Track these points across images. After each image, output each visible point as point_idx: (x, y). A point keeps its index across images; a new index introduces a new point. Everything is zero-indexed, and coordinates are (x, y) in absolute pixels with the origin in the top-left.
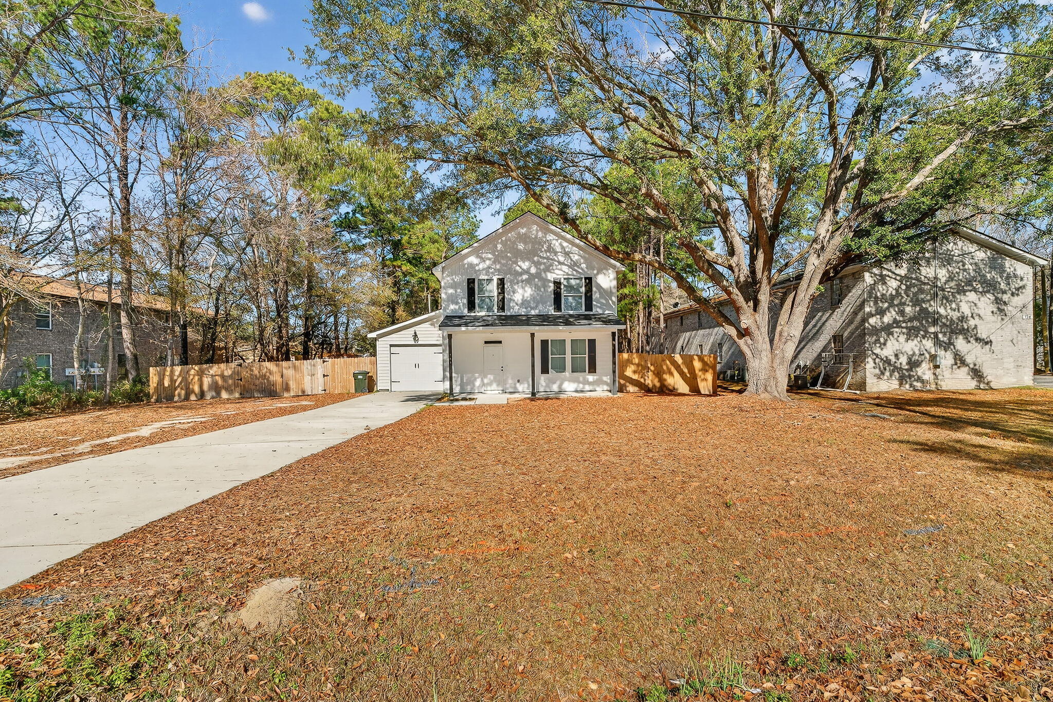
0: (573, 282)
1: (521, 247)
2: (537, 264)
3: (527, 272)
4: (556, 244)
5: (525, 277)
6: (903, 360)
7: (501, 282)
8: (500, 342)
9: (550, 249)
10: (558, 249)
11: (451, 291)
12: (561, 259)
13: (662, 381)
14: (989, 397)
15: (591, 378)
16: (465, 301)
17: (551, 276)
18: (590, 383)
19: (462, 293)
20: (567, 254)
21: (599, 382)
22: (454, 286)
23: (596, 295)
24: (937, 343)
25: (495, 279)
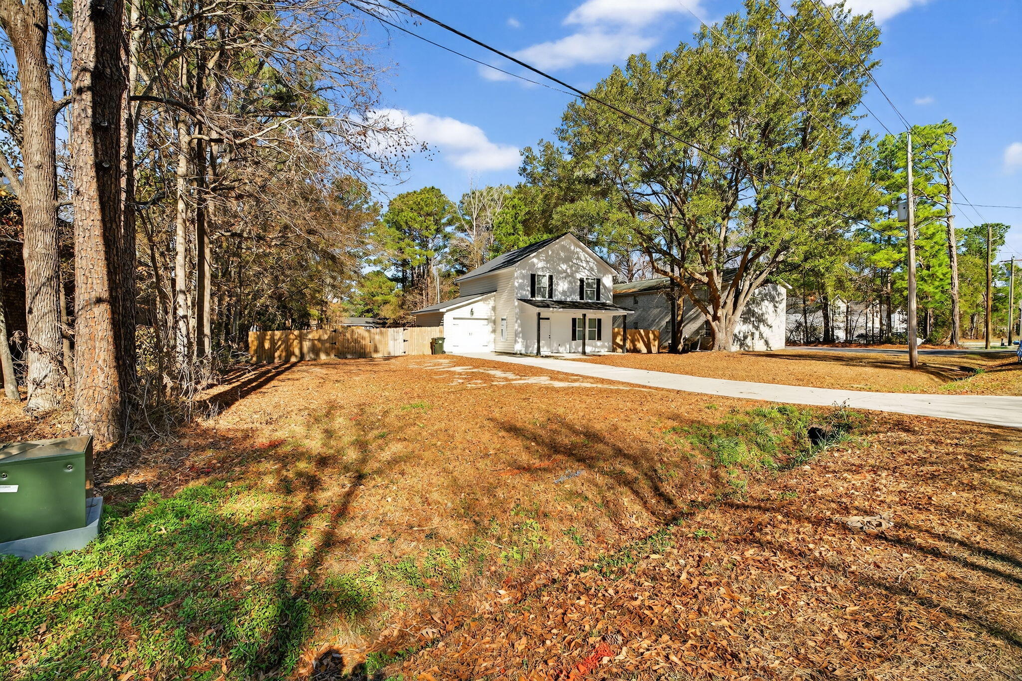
0: (590, 281)
1: (562, 254)
2: (571, 267)
3: (565, 272)
4: (582, 255)
5: (564, 275)
6: (742, 335)
7: (551, 278)
8: (548, 319)
9: (578, 258)
10: (583, 258)
11: (520, 281)
12: (584, 265)
13: (634, 346)
14: (772, 353)
15: (599, 343)
16: (529, 289)
17: (579, 276)
18: (599, 347)
19: (527, 282)
20: (587, 262)
21: (603, 346)
22: (523, 277)
23: (602, 291)
24: (754, 326)
25: (548, 275)
